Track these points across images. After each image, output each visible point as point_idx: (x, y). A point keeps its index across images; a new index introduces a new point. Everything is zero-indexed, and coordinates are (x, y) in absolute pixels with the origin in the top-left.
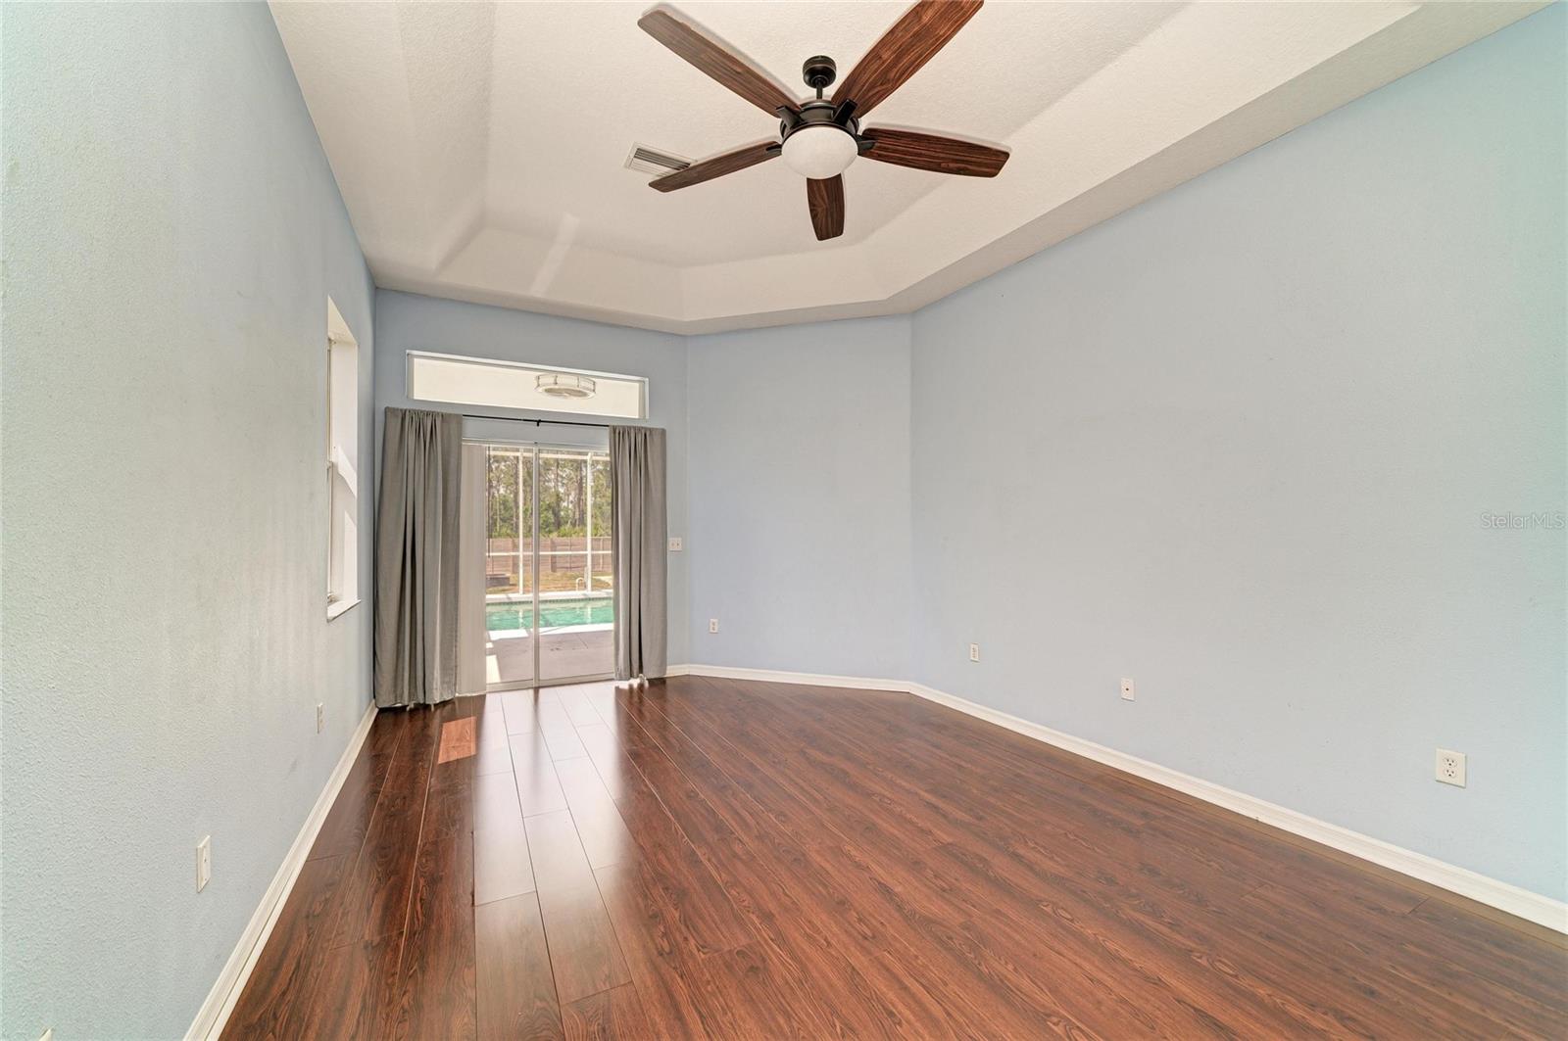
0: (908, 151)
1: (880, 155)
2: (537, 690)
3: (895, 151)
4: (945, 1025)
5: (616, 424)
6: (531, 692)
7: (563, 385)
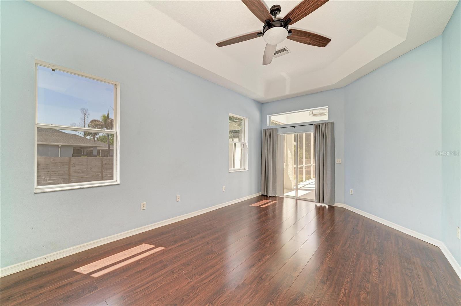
0: (302, 12)
1: (296, 20)
2: (297, 200)
3: (298, 15)
4: (201, 283)
5: (315, 123)
6: (295, 200)
7: (315, 113)
